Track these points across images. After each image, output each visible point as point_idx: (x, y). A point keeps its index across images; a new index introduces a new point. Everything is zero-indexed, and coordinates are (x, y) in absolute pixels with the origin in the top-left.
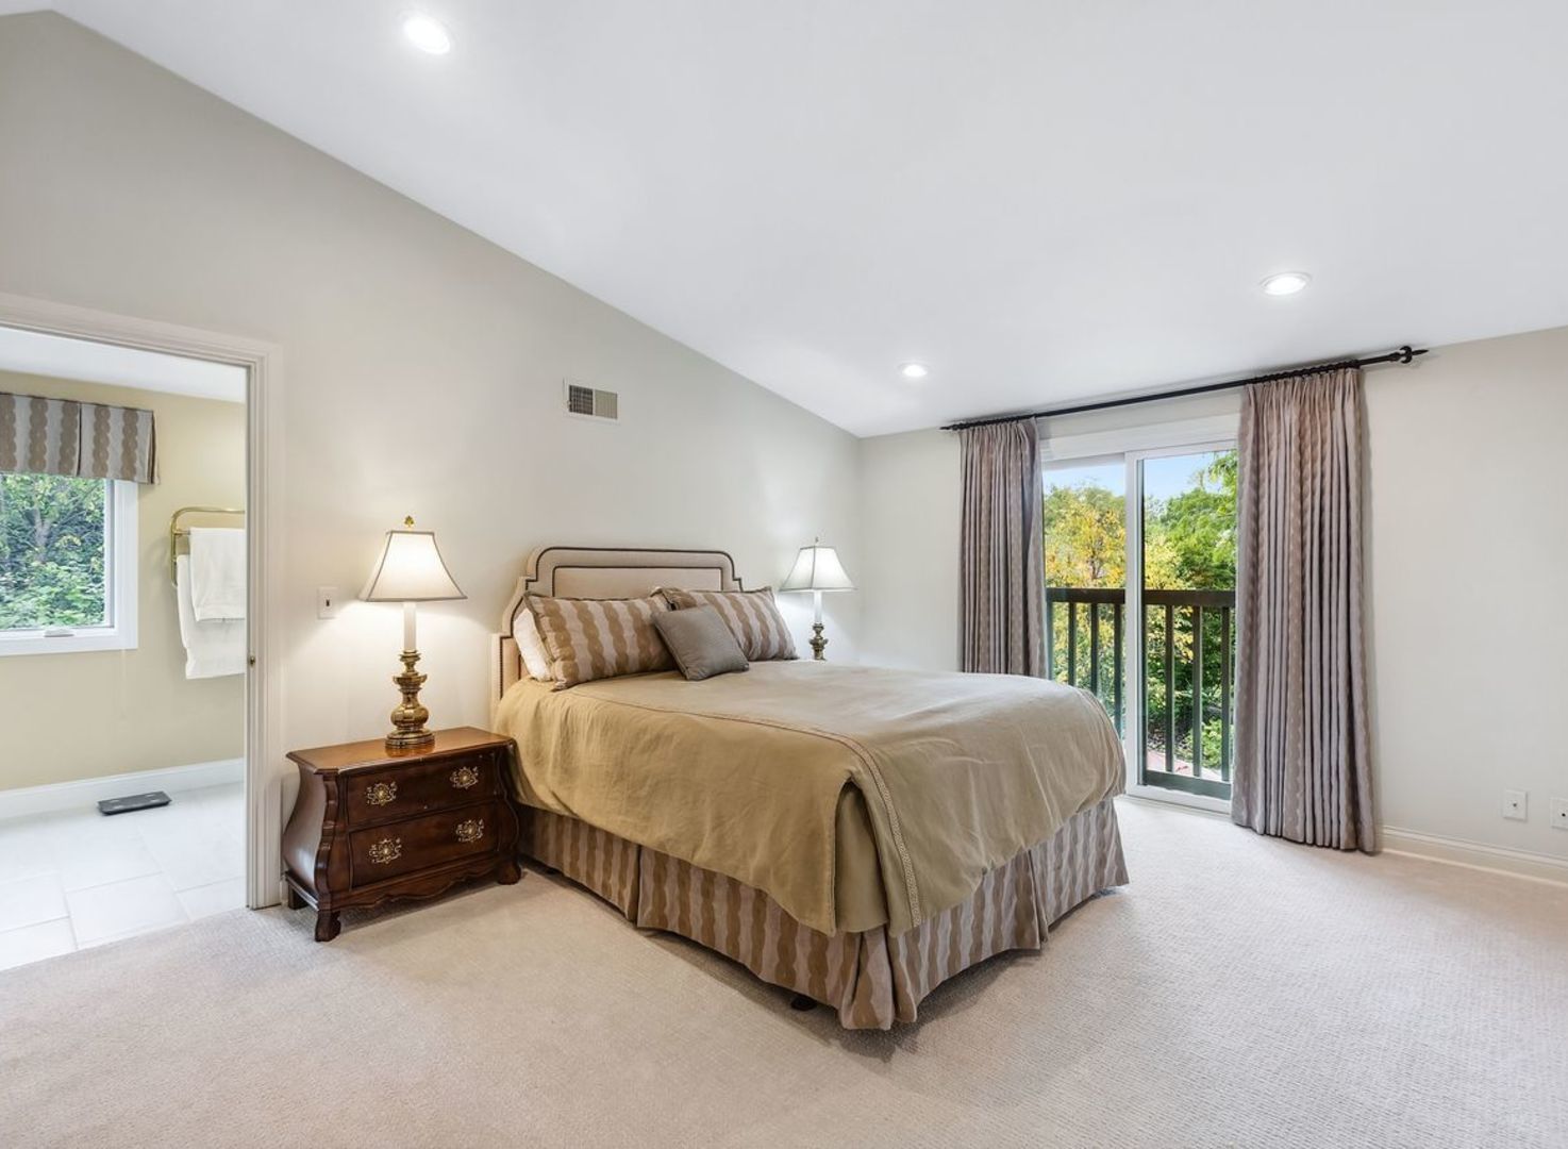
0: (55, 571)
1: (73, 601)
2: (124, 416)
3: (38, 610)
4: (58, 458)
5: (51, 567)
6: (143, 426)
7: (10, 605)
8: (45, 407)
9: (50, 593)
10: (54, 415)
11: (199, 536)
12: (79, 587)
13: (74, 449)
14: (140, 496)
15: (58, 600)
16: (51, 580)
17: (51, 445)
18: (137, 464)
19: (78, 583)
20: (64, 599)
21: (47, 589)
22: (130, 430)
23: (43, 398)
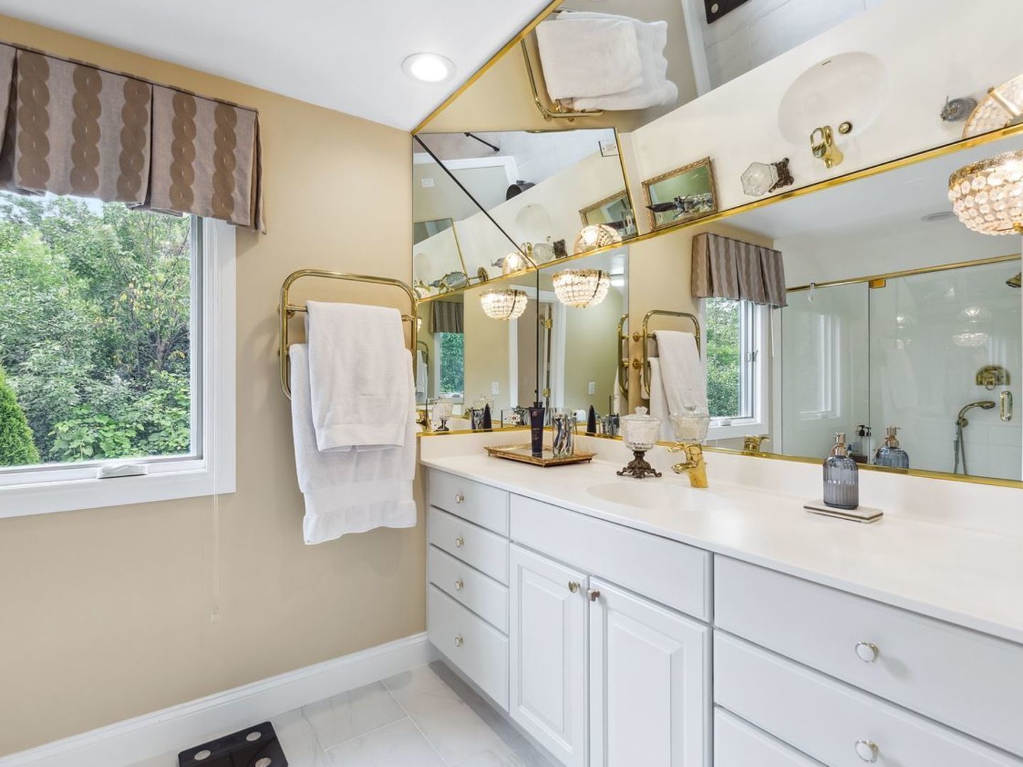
0: (166, 377)
1: (178, 400)
2: (217, 113)
3: (154, 408)
4: (117, 173)
5: (164, 374)
6: (243, 132)
7: (135, 404)
8: (98, 84)
9: (162, 395)
10: (112, 98)
11: (321, 315)
12: (183, 390)
13: (141, 157)
14: (239, 253)
15: (168, 400)
16: (163, 385)
17: (108, 148)
18: (236, 194)
19: (182, 387)
20: (173, 399)
21: (161, 391)
22: (225, 139)
23: (95, 68)
